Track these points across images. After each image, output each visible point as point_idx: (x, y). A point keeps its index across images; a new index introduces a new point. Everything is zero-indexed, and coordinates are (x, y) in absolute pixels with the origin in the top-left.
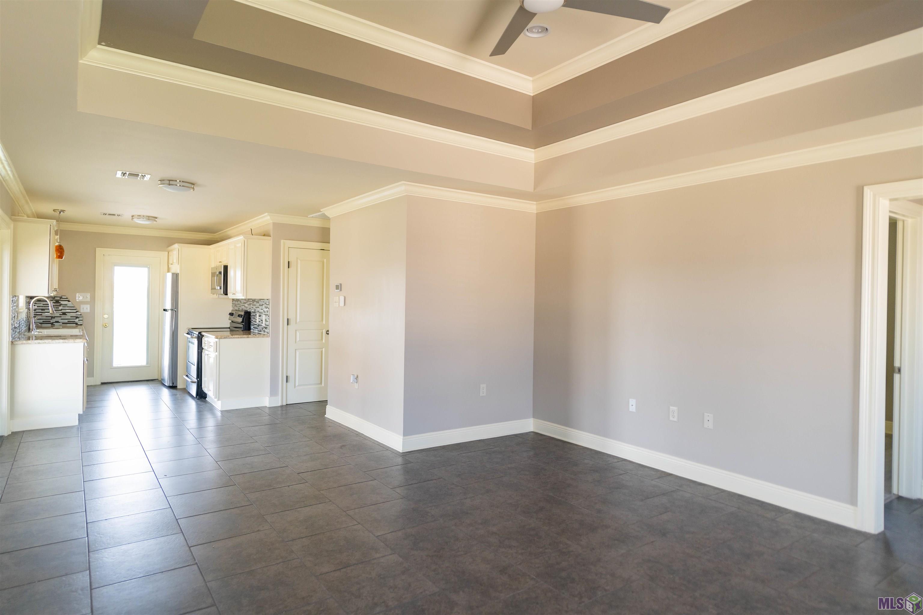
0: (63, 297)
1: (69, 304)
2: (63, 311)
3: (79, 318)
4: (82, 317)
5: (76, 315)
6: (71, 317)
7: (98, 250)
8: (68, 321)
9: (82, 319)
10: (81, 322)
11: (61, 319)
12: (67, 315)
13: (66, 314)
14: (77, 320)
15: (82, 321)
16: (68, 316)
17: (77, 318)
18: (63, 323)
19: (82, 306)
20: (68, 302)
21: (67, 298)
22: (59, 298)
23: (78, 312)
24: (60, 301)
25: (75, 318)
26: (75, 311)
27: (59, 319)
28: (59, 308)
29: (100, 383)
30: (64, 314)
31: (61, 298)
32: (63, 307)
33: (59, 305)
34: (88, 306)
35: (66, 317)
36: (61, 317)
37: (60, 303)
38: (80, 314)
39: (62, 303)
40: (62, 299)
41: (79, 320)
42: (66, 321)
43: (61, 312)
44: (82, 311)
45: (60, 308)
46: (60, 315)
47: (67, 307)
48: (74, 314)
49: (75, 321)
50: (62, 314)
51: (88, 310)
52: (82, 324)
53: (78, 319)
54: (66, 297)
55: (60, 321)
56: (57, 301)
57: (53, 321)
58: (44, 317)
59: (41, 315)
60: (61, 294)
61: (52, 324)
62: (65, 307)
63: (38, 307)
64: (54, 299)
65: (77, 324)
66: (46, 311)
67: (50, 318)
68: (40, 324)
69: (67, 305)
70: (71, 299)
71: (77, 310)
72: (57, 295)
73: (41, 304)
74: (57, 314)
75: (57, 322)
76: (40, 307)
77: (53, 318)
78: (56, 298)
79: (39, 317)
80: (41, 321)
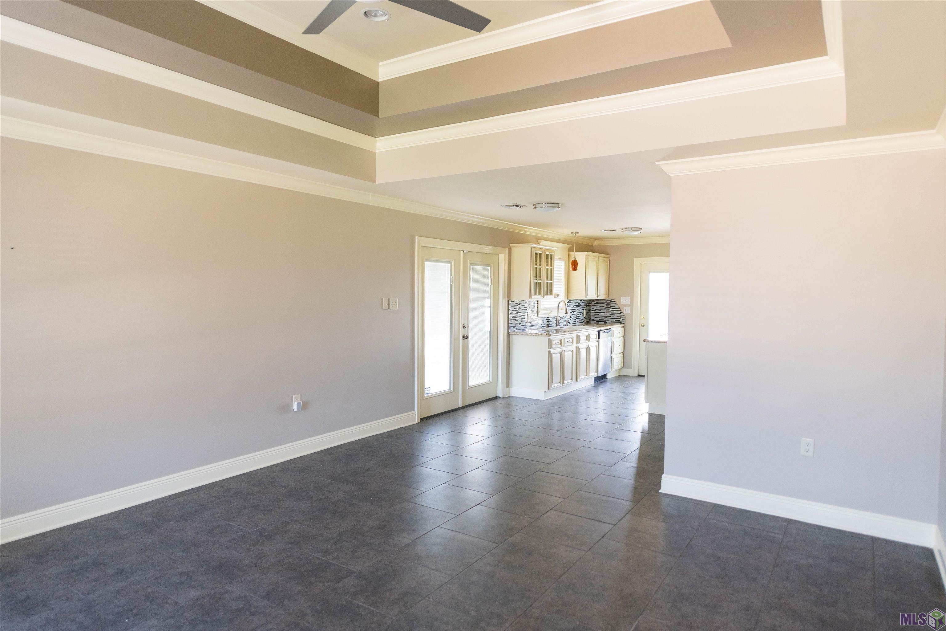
0: (612, 300)
1: (616, 306)
2: (612, 312)
4: (624, 317)
6: (617, 317)
9: (624, 319)
11: (611, 318)
13: (614, 314)
14: (621, 320)
15: (624, 321)
16: (615, 316)
17: (621, 317)
18: (612, 322)
19: (625, 308)
20: (615, 304)
21: (614, 302)
22: (610, 301)
24: (610, 304)
25: (620, 318)
26: (619, 312)
27: (609, 318)
29: (636, 375)
30: (613, 314)
31: (611, 301)
33: (609, 307)
34: (629, 308)
35: (614, 317)
39: (612, 305)
40: (611, 302)
42: (614, 320)
45: (610, 309)
47: (615, 309)
48: (619, 315)
49: (619, 321)
50: (611, 314)
51: (629, 312)
52: (624, 323)
54: (614, 300)
55: (610, 320)
56: (608, 304)
57: (606, 319)
58: (600, 316)
59: (599, 314)
60: (610, 298)
61: (605, 322)
62: (613, 308)
63: (596, 308)
64: (605, 302)
65: (621, 323)
66: (602, 311)
67: (604, 317)
68: (597, 321)
69: (614, 307)
70: (617, 302)
71: (621, 312)
72: (607, 299)
73: (598, 306)
74: (608, 315)
75: (608, 320)
76: (598, 308)
77: (606, 317)
78: (608, 301)
79: (597, 316)
80: (598, 319)
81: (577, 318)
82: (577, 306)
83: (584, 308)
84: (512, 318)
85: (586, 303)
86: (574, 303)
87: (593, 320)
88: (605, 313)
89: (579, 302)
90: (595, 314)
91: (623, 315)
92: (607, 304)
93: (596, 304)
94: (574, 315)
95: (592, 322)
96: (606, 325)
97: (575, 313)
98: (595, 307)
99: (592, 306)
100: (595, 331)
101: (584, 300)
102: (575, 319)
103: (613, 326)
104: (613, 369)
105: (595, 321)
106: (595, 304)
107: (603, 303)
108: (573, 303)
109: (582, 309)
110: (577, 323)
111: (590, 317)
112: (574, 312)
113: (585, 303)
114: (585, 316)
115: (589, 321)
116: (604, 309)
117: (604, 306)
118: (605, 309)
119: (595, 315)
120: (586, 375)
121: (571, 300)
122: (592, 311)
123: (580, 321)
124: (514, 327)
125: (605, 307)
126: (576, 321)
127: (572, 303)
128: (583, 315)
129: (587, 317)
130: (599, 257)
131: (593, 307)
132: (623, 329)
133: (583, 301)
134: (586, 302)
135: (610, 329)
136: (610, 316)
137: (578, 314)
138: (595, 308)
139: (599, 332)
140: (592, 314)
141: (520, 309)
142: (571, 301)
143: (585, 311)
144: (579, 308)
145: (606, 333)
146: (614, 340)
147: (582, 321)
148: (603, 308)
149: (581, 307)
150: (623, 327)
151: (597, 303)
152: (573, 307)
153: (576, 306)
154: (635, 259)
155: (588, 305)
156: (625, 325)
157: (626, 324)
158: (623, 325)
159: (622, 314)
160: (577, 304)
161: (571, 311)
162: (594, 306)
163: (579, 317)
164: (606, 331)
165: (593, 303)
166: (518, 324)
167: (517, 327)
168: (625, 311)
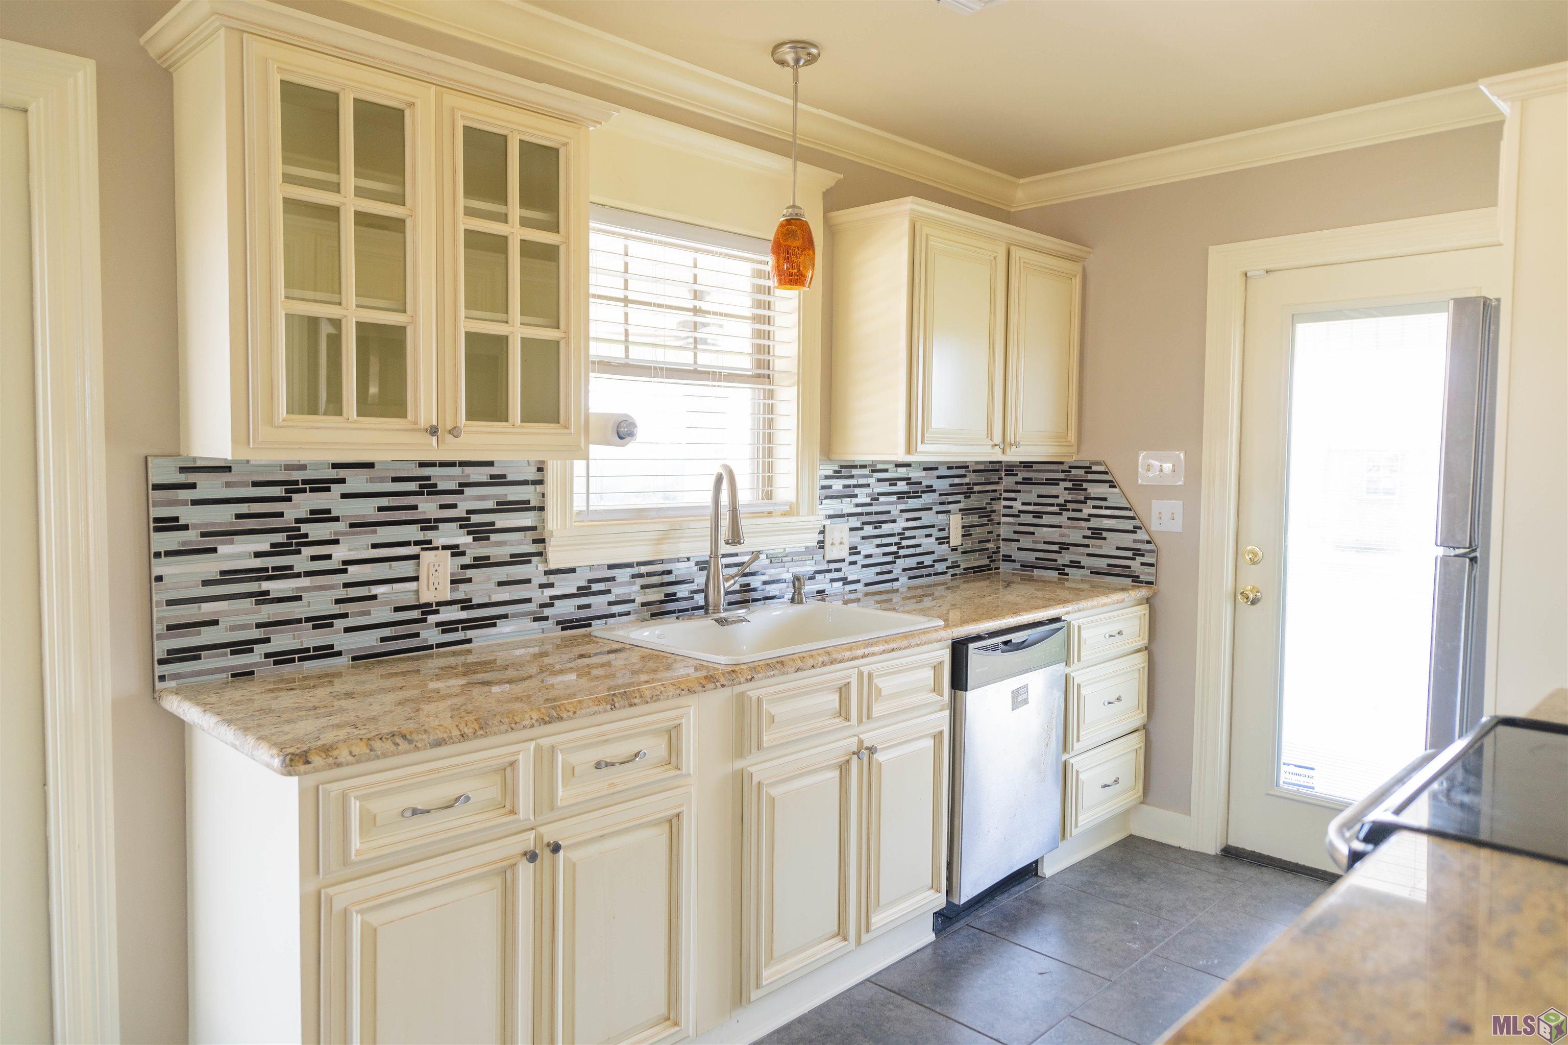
0: (1094, 468)
1: (1114, 497)
2: (1095, 523)
3: (1143, 555)
4: (1153, 551)
5: (1135, 541)
6: (1118, 548)
7: (1209, 249)
8: (1109, 565)
9: (1152, 561)
10: (1149, 574)
11: (1089, 555)
12: (1105, 539)
13: (1104, 534)
14: (1135, 565)
15: (1151, 570)
16: (1108, 547)
17: (1138, 553)
18: (1092, 573)
19: (1158, 505)
20: (1111, 486)
21: (1106, 473)
22: (1082, 472)
23: (1140, 528)
24: (1085, 485)
25: (1129, 554)
26: (1128, 525)
27: (1082, 554)
28: (1081, 511)
29: (1212, 848)
30: (1097, 534)
31: (1088, 469)
32: (1094, 507)
33: (1082, 498)
34: (1176, 506)
35: (1101, 547)
36: (1087, 546)
37: (1086, 490)
38: (1147, 538)
39: (1095, 490)
40: (1090, 477)
41: (1142, 564)
42: (1102, 563)
43: (1089, 529)
44: (1154, 527)
45: (1087, 511)
46: (1084, 537)
47: (1107, 508)
48: (1127, 540)
49: (1129, 567)
50: (1089, 533)
51: (1177, 526)
52: (1151, 583)
53: (1140, 559)
54: (1102, 468)
55: (1085, 561)
56: (1077, 485)
57: (1064, 558)
58: (1039, 542)
59: (1033, 533)
60: (1085, 457)
61: (1061, 571)
62: (1101, 507)
63: (1023, 504)
64: (1062, 476)
65: (1135, 578)
66: (1046, 519)
67: (1056, 548)
68: (1026, 566)
69: (1105, 499)
70: (1118, 475)
71: (1137, 523)
72: (1072, 459)
73: (1031, 494)
74: (1075, 536)
75: (1075, 564)
76: (1029, 504)
77: (1064, 547)
78: (1074, 471)
79: (1026, 542)
80: (1031, 557)
81: (902, 552)
82: (901, 495)
83: (950, 507)
84: (206, 583)
85: (967, 480)
86: (879, 480)
87: (1008, 558)
88: (1063, 530)
89: (916, 474)
90: (1015, 532)
91: (1148, 542)
92: (1069, 485)
93: (1019, 487)
94: (878, 541)
95: (1004, 567)
96: (1067, 584)
97: (886, 528)
98: (1015, 499)
99: (1005, 495)
100: (938, 645)
101: (949, 468)
102: (890, 558)
103: (1070, 607)
104: (1075, 832)
105: (1018, 566)
106: (1017, 483)
107: (1054, 482)
108: (871, 481)
109: (937, 508)
110: (903, 579)
111: (989, 545)
112: (878, 524)
113: (957, 481)
114: (956, 539)
115: (987, 562)
116: (1055, 509)
117: (1057, 497)
118: (1063, 507)
119: (1016, 537)
120: (841, 933)
121: (855, 467)
122: (1004, 519)
123: (920, 566)
124: (241, 647)
125: (1061, 500)
126: (897, 572)
127: (862, 481)
128: (943, 541)
129: (969, 545)
130: (1013, 249)
131: (1006, 499)
132: (1143, 610)
133: (943, 471)
134: (964, 476)
135: (1057, 620)
136: (1086, 541)
137: (908, 533)
138: (1018, 506)
139: (959, 649)
140: (1004, 531)
141: (321, 516)
142: (854, 472)
143: (956, 523)
144: (913, 503)
145: (1021, 646)
146: (1079, 676)
147: (940, 567)
148: (1052, 505)
149: (928, 499)
150: (1148, 600)
151: (1027, 481)
152: (868, 500)
153: (894, 498)
154: (1212, 250)
155: (976, 488)
156: (1155, 594)
157: (1165, 583)
158: (1143, 592)
159: (1141, 535)
160: (902, 486)
161: (855, 522)
162: (1012, 495)
163: (919, 550)
164: (1016, 637)
165: (1008, 482)
166: (303, 624)
167: (282, 641)
168: (1160, 521)
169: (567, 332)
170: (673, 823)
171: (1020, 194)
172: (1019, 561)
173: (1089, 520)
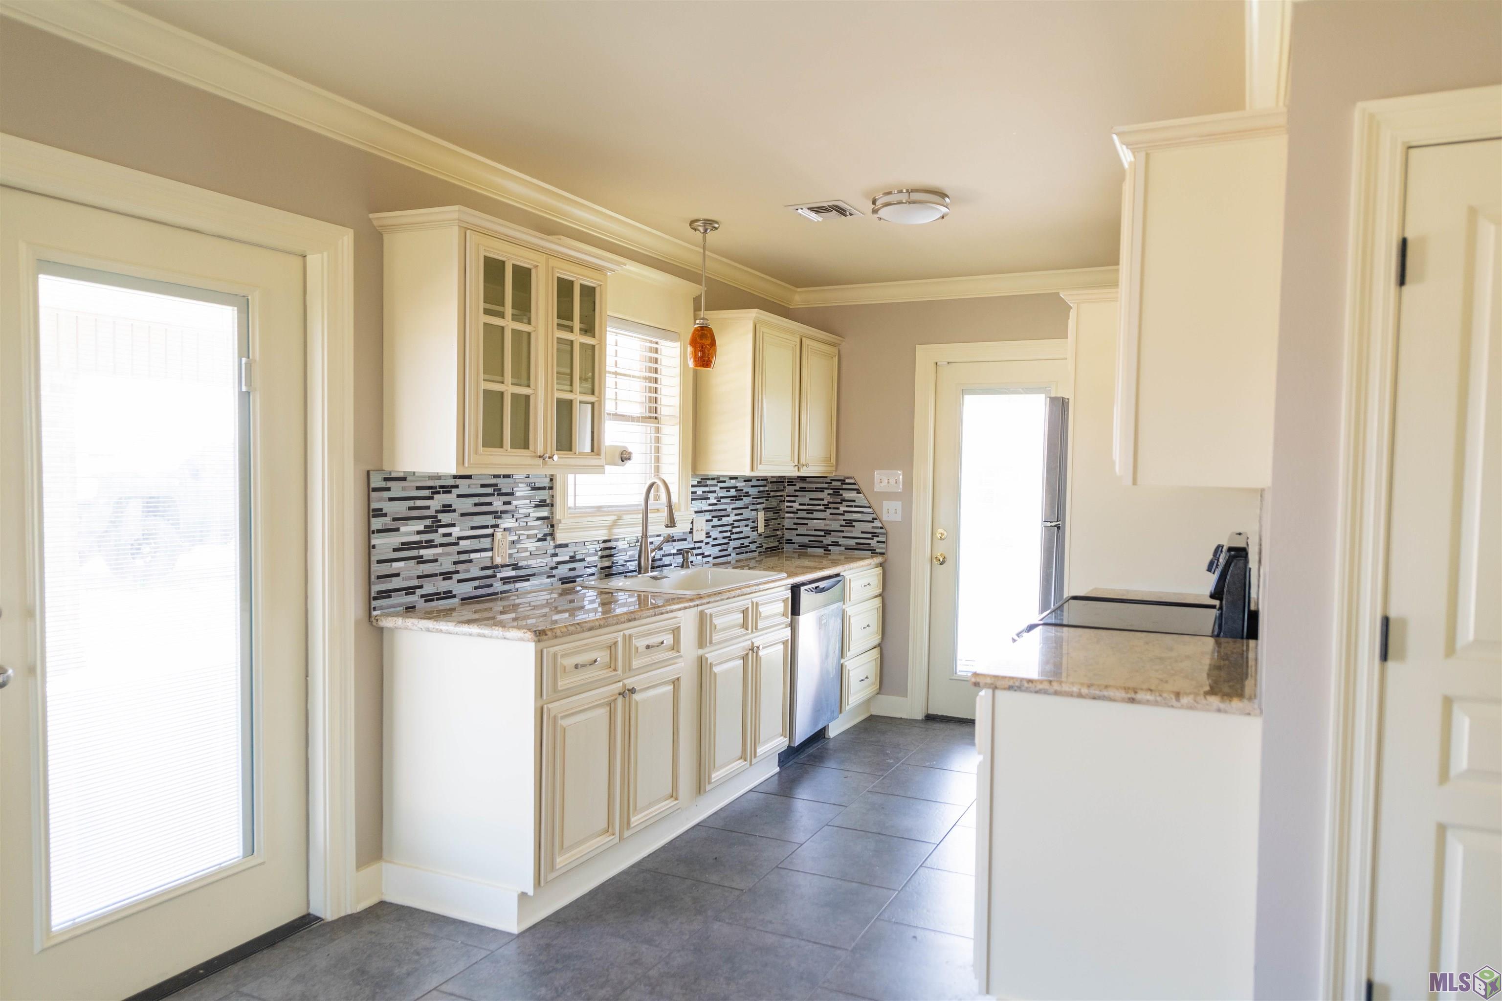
0: (847, 481)
1: (860, 499)
2: (848, 516)
3: (878, 536)
4: (884, 534)
5: (873, 527)
6: (862, 532)
7: (919, 348)
8: (857, 543)
9: (883, 539)
10: (882, 548)
11: (844, 537)
12: (854, 526)
13: (854, 523)
14: (873, 542)
15: (883, 545)
16: (857, 531)
17: (875, 535)
18: (846, 549)
19: (886, 505)
20: (857, 493)
21: (854, 484)
22: (839, 483)
23: (876, 519)
24: (841, 492)
25: (870, 536)
26: (869, 517)
27: (840, 537)
28: (838, 509)
29: (921, 715)
30: (849, 523)
31: (843, 482)
32: (847, 506)
33: (839, 500)
34: (898, 505)
35: (851, 532)
36: (843, 531)
37: (842, 495)
38: (880, 525)
39: (847, 495)
40: (845, 486)
41: (878, 542)
42: (853, 542)
43: (844, 520)
44: (885, 518)
45: (843, 509)
46: (841, 526)
47: (855, 506)
48: (867, 527)
49: (870, 544)
50: (844, 523)
51: (898, 518)
52: (883, 554)
53: (876, 539)
54: (852, 481)
55: (842, 541)
56: (836, 492)
57: (828, 540)
58: (812, 530)
59: (807, 524)
60: (842, 473)
61: (826, 548)
62: (851, 506)
63: (800, 504)
64: (826, 486)
65: (873, 551)
66: (816, 515)
67: (822, 533)
68: (802, 546)
69: (854, 501)
70: (862, 485)
71: (874, 516)
72: (833, 475)
73: (806, 498)
74: (835, 525)
75: (835, 544)
76: (804, 505)
77: (828, 532)
78: (834, 483)
79: (802, 530)
80: (805, 540)
81: (733, 537)
82: (733, 498)
83: (758, 506)
84: (395, 550)
85: (767, 489)
86: (721, 488)
87: (789, 542)
88: (828, 522)
89: (740, 484)
90: (795, 524)
91: (881, 528)
92: (831, 492)
93: (797, 493)
94: (720, 529)
95: (787, 547)
96: (830, 557)
97: (725, 520)
98: (794, 502)
99: (788, 499)
100: (783, 588)
101: (758, 480)
102: (726, 541)
103: (847, 566)
104: (847, 708)
105: (796, 546)
106: (796, 491)
107: (822, 490)
108: (717, 489)
109: (751, 507)
110: (733, 555)
111: (779, 533)
112: (720, 517)
113: (762, 489)
114: (761, 529)
115: (777, 544)
116: (822, 508)
117: (823, 500)
118: (827, 506)
119: (795, 527)
120: (743, 757)
121: (708, 479)
122: (787, 515)
123: (742, 546)
124: (409, 591)
125: (825, 502)
126: (730, 549)
127: (712, 489)
128: (754, 529)
129: (769, 533)
130: (804, 339)
131: (789, 501)
132: (879, 570)
133: (754, 483)
134: (765, 486)
135: (838, 575)
136: (842, 529)
137: (736, 524)
138: (796, 506)
139: (795, 590)
140: (787, 523)
141: (447, 509)
142: (709, 482)
143: (761, 516)
144: (739, 504)
145: (823, 590)
146: (850, 610)
147: (753, 547)
148: (820, 505)
149: (747, 500)
150: (881, 565)
151: (803, 489)
152: (715, 501)
153: (728, 500)
155: (772, 494)
156: (886, 561)
157: (890, 554)
158: (879, 560)
159: (877, 524)
160: (733, 492)
161: (708, 516)
162: (792, 499)
163: (742, 535)
164: (822, 584)
165: (790, 489)
166: (439, 577)
167: (429, 587)
168: (888, 514)
169: (599, 397)
170: (676, 682)
171: (797, 298)
172: (797, 543)
173: (843, 515)
